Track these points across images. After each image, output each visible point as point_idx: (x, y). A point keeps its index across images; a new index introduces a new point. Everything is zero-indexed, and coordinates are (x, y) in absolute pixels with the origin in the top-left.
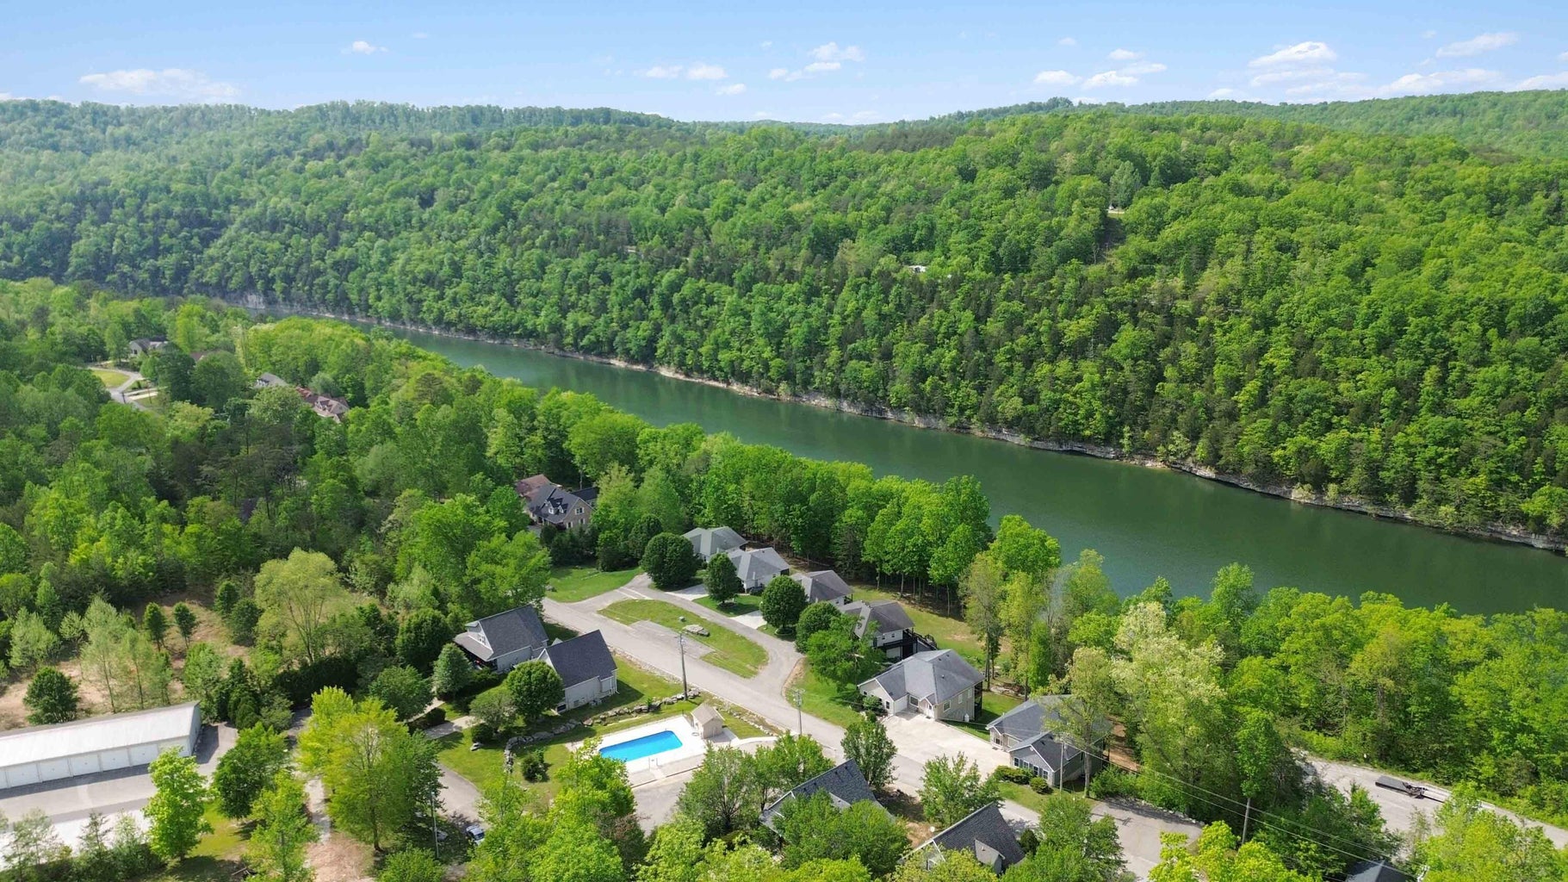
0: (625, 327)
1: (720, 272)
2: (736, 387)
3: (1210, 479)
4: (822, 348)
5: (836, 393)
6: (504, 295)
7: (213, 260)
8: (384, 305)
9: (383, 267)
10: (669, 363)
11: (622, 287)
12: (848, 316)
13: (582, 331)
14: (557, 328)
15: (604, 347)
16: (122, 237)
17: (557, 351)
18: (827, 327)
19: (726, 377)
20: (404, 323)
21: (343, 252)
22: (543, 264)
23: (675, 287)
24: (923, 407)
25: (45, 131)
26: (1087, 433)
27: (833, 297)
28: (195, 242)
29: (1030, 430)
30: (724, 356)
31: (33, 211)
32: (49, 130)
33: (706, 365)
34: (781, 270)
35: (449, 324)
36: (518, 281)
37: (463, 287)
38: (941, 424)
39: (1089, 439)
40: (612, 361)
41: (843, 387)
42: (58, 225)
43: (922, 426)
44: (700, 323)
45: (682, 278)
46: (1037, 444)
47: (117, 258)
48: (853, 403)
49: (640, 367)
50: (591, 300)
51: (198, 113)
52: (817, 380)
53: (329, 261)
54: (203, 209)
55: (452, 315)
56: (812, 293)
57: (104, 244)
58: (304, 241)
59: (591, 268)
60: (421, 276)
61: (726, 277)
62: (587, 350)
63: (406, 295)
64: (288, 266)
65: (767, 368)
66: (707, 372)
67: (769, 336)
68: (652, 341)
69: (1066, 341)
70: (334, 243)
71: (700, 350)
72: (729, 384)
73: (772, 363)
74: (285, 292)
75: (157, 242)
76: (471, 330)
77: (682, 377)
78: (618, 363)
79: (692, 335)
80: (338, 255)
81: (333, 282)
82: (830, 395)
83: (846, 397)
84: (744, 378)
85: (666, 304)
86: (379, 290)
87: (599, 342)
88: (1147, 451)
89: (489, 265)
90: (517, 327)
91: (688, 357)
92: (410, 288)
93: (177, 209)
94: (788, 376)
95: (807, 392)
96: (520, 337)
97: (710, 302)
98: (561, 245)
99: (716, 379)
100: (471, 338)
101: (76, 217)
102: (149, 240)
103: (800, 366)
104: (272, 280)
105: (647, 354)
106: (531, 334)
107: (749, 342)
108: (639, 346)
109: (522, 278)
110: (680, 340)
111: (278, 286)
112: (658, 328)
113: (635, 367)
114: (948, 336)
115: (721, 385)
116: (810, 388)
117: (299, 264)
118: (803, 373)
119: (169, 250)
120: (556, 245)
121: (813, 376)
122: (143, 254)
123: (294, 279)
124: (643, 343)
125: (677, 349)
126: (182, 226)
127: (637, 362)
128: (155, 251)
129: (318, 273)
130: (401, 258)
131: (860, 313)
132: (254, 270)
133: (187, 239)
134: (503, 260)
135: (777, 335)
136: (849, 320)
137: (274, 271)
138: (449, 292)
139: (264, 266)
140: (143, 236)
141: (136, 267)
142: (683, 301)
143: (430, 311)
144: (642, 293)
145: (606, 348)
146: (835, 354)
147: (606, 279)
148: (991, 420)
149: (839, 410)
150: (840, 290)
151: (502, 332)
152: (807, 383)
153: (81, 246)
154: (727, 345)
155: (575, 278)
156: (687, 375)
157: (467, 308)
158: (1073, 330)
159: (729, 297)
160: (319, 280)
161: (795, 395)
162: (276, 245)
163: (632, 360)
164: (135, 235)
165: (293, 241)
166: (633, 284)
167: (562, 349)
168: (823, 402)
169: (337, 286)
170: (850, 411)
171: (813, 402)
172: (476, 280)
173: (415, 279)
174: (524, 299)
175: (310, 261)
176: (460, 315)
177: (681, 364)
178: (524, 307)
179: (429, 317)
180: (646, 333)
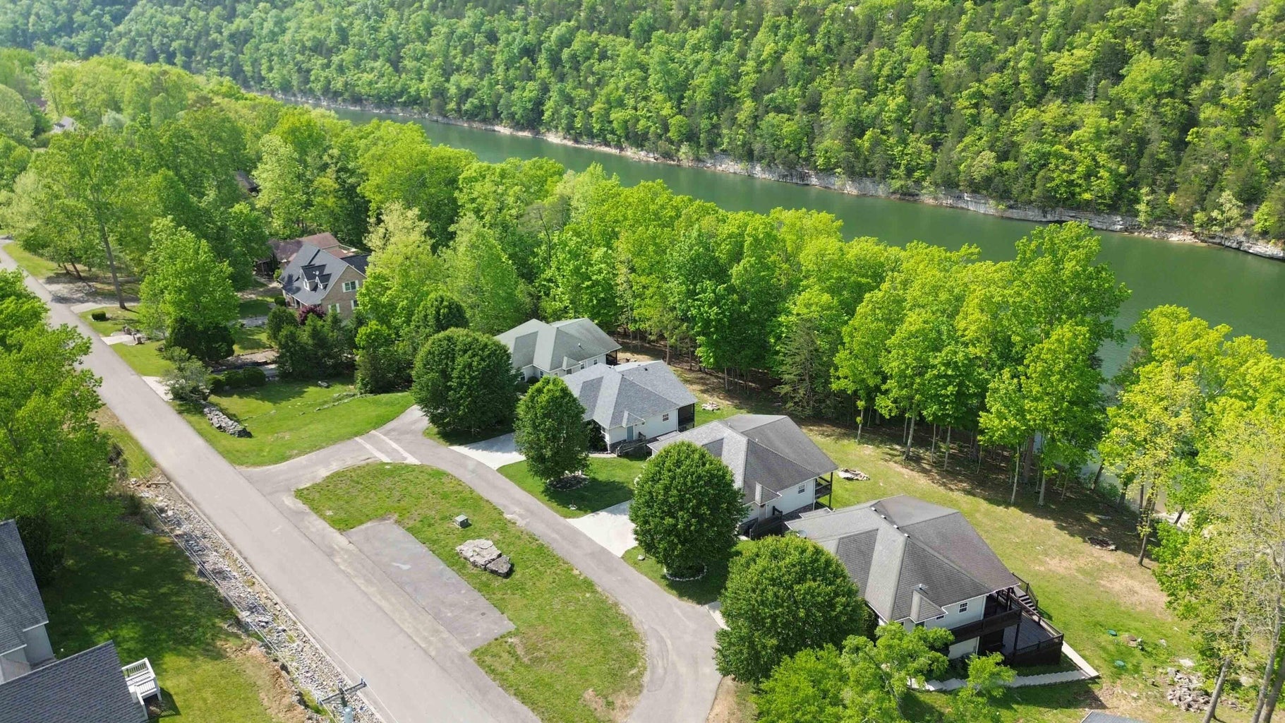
0: (511, 88)
1: (615, 24)
2: (631, 153)
3: (1272, 258)
4: (732, 101)
5: (749, 155)
6: (388, 60)
7: (120, 35)
8: (274, 77)
9: (273, 37)
10: (556, 127)
11: (508, 45)
12: (764, 62)
13: (468, 93)
14: (440, 93)
15: (488, 113)
16: (37, 15)
17: (440, 119)
18: (737, 76)
19: (619, 141)
20: (294, 95)
21: (239, 23)
22: (429, 26)
23: (565, 42)
24: (859, 170)
26: (1087, 196)
27: (746, 42)
28: (107, 19)
29: (1004, 195)
30: (617, 115)
33: (597, 127)
34: (684, 17)
35: (337, 94)
36: (403, 46)
37: (348, 55)
38: (881, 190)
40: (497, 128)
41: (757, 147)
43: (855, 192)
44: (591, 80)
45: (573, 32)
46: (1015, 214)
48: (769, 167)
49: (526, 134)
50: (474, 61)
52: (726, 140)
53: (226, 33)
55: (338, 84)
56: (721, 38)
57: (20, 21)
58: (202, 13)
59: (477, 27)
60: (309, 44)
61: (621, 28)
62: (471, 116)
63: (296, 64)
64: (188, 40)
65: (666, 127)
66: (597, 136)
67: (669, 90)
68: (539, 103)
69: (1054, 79)
70: (231, 17)
71: (590, 110)
72: (622, 149)
73: (672, 121)
75: (71, 20)
76: (357, 100)
77: (570, 143)
78: (503, 130)
79: (583, 93)
80: (233, 27)
81: (228, 54)
82: (740, 159)
83: (760, 159)
84: (639, 140)
85: (555, 61)
86: (270, 61)
87: (482, 107)
88: (1169, 219)
89: (376, 30)
90: (401, 94)
91: (577, 120)
92: (299, 57)
94: (691, 137)
95: (713, 156)
96: (405, 105)
97: (603, 57)
99: (607, 144)
100: (358, 108)
102: (63, 18)
103: (704, 124)
105: (533, 119)
106: (415, 101)
107: (646, 99)
108: (525, 109)
109: (408, 42)
110: (569, 100)
112: (545, 89)
113: (520, 134)
114: (891, 79)
115: (613, 151)
116: (716, 150)
117: (198, 38)
118: (708, 132)
119: (82, 27)
121: (719, 135)
123: (194, 53)
124: (529, 106)
125: (565, 111)
127: (523, 129)
129: (216, 45)
130: (292, 25)
131: (778, 58)
132: (156, 44)
133: (99, 17)
134: (389, 23)
135: (678, 90)
136: (765, 67)
137: (175, 45)
138: (336, 59)
139: (165, 40)
140: (57, 13)
142: (573, 57)
143: (317, 80)
144: (529, 52)
145: (490, 114)
146: (748, 105)
147: (492, 38)
148: (950, 184)
149: (751, 176)
150: (755, 33)
151: (386, 101)
152: (712, 145)
154: (621, 104)
155: (460, 38)
156: (576, 141)
157: (351, 76)
158: (1065, 64)
159: (623, 47)
160: (215, 53)
161: (698, 159)
162: (177, 19)
163: (518, 126)
164: (50, 12)
165: (191, 15)
166: (519, 40)
167: (445, 116)
168: (730, 167)
169: (232, 58)
170: (764, 176)
171: (719, 168)
172: (362, 45)
173: (304, 47)
174: (408, 63)
175: (208, 34)
176: (346, 84)
177: (570, 128)
178: (408, 72)
179: (317, 87)
180: (532, 95)
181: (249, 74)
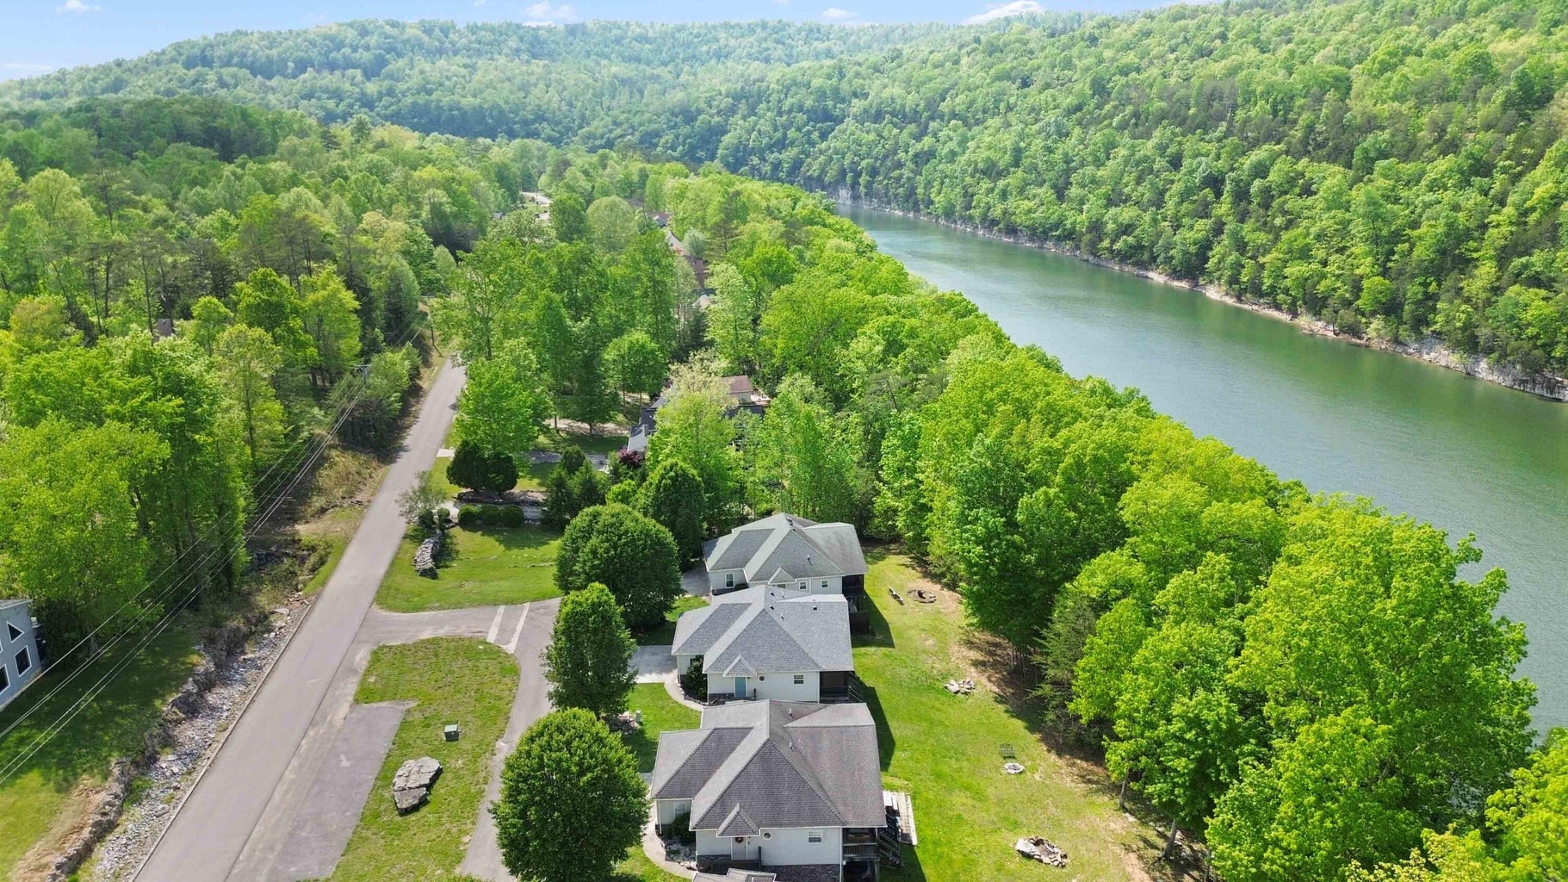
0: (1177, 227)
1: (1336, 148)
2: (1305, 321)
4: (1465, 264)
5: (1470, 344)
6: (1054, 187)
7: (821, 152)
8: (939, 200)
9: (952, 156)
10: (1219, 279)
11: (1191, 172)
12: (1533, 209)
13: (1127, 229)
14: (1096, 227)
15: (1140, 256)
16: (759, 131)
17: (1091, 258)
18: (1484, 227)
19: (1294, 303)
20: (955, 222)
21: (927, 142)
22: (1110, 146)
23: (1261, 171)
25: (764, 45)
27: (1516, 179)
28: (815, 136)
30: (1295, 270)
31: (702, 105)
32: (770, 44)
33: (1267, 282)
34: (1436, 141)
35: (994, 223)
36: (1075, 170)
37: (1013, 180)
40: (1151, 274)
41: (1483, 332)
42: (717, 119)
44: (1278, 221)
45: (1274, 158)
47: (753, 151)
48: (1500, 365)
49: (1184, 285)
50: (1145, 191)
51: (900, 31)
52: (1440, 318)
53: (911, 152)
54: (830, 103)
55: (997, 212)
56: (1481, 168)
57: (745, 136)
58: (895, 131)
59: (1162, 149)
60: (981, 166)
61: (1339, 154)
62: (1123, 257)
63: (964, 188)
64: (876, 159)
65: (1357, 289)
66: (1268, 295)
67: (1375, 240)
68: (1205, 247)
70: (918, 138)
71: (1261, 260)
72: (1295, 315)
73: (1365, 284)
74: (869, 185)
75: (785, 136)
76: (1012, 230)
77: (1230, 301)
78: (1157, 277)
79: (1262, 238)
80: (919, 146)
82: (1456, 346)
83: (1488, 351)
84: (1317, 305)
85: (1241, 195)
86: (942, 183)
87: (1139, 247)
89: (1050, 150)
90: (1056, 226)
91: (1244, 271)
92: (968, 180)
93: (809, 103)
94: (1390, 308)
95: (1420, 337)
96: (1059, 239)
97: (1307, 191)
98: (1140, 124)
99: (1278, 307)
100: (1012, 240)
101: (732, 110)
102: (779, 135)
103: (1413, 290)
104: (859, 175)
105: (1194, 267)
106: (1070, 235)
107: (1341, 250)
108: (1185, 253)
109: (1082, 165)
110: (1241, 246)
111: (863, 179)
112: (1218, 229)
113: (1176, 284)
115: (1285, 317)
116: (1426, 331)
117: (886, 157)
118: (1418, 303)
119: (792, 143)
120: (1136, 125)
121: (1434, 310)
122: (770, 147)
123: (878, 173)
124: (1193, 249)
125: (1231, 259)
126: (809, 119)
127: (1179, 278)
128: (781, 145)
129: (900, 165)
130: (971, 144)
131: (1557, 205)
132: (847, 162)
133: (809, 133)
134: (1070, 145)
135: (1386, 243)
136: (1533, 218)
137: (864, 163)
138: (1001, 183)
139: (856, 159)
140: (776, 130)
141: (763, 160)
142: (1266, 190)
143: (978, 206)
144: (1215, 183)
145: (1146, 256)
146: (1486, 271)
147: (1176, 163)
149: (1470, 375)
150: (1536, 164)
151: (1040, 233)
152: (1420, 322)
153: (727, 139)
154: (1305, 254)
155: (1138, 164)
156: (1239, 300)
157: (1011, 203)
159: (1331, 177)
160: (896, 173)
161: (1396, 341)
162: (872, 136)
163: (1176, 274)
164: (770, 129)
165: (885, 134)
166: (1204, 166)
167: (1095, 255)
168: (1443, 358)
169: (909, 179)
170: (1490, 377)
171: (1426, 357)
172: (1034, 168)
173: (976, 170)
174: (1074, 191)
175: (895, 153)
176: (1005, 212)
177: (1234, 280)
178: (1071, 200)
179: (976, 213)
180: (1199, 236)
181: (920, 197)
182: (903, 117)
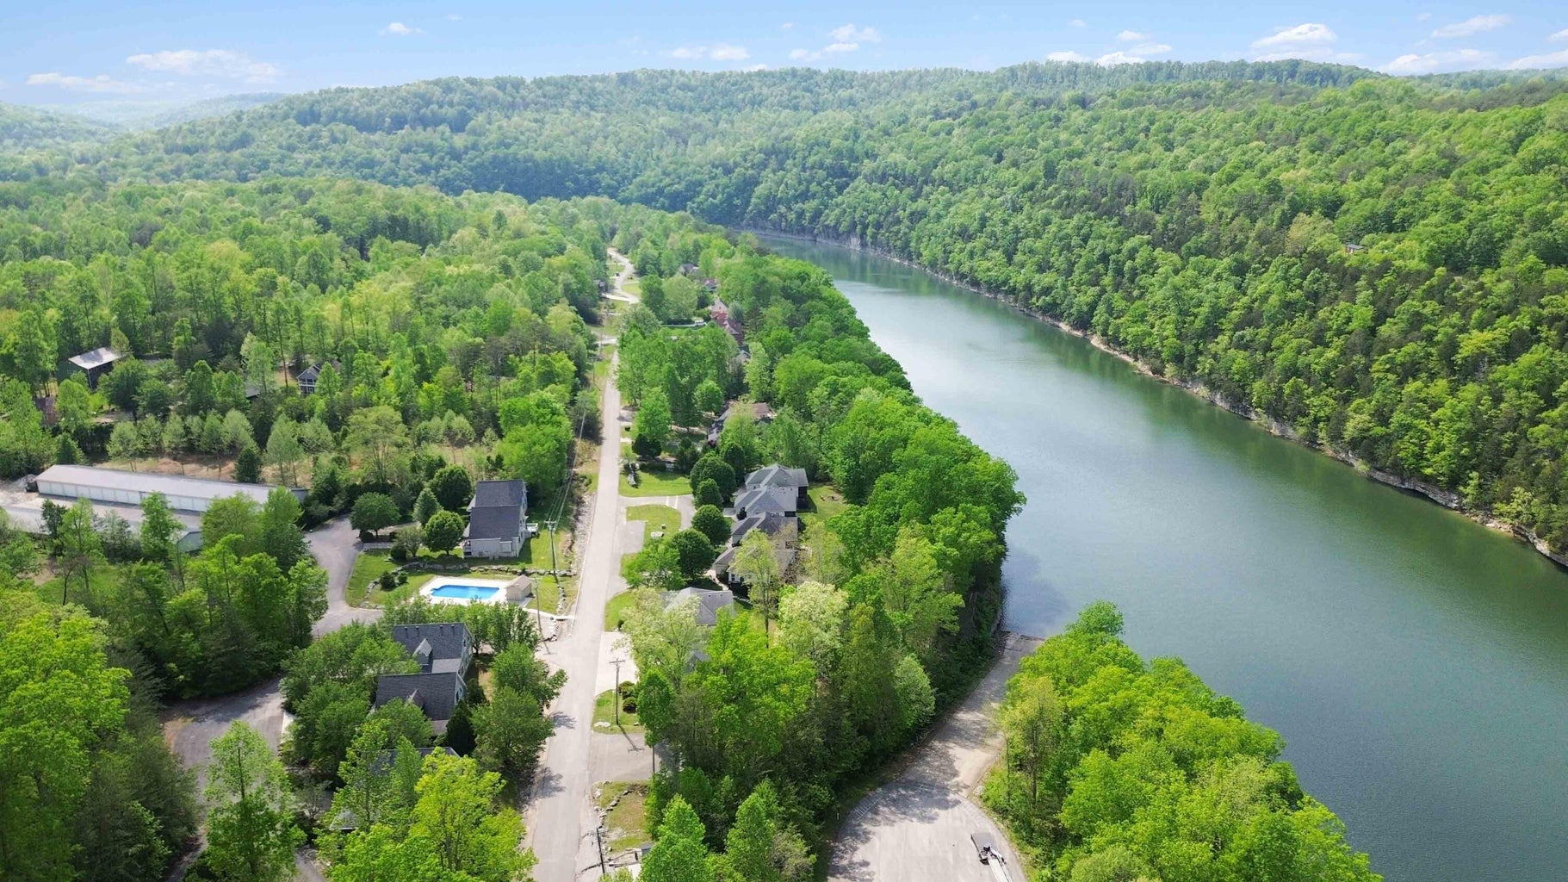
1: (1178, 242)
2: (1140, 365)
4: (1217, 333)
5: (1212, 386)
6: (1006, 252)
7: (837, 205)
8: (927, 255)
9: (939, 217)
10: (1098, 331)
11: (1093, 250)
12: (1255, 300)
13: (1047, 291)
14: (1029, 288)
16: (786, 184)
17: (1025, 309)
18: (1231, 309)
19: (1134, 352)
20: (936, 272)
21: (920, 204)
22: (1047, 222)
23: (1132, 255)
24: (1276, 410)
25: (794, 93)
26: (1428, 471)
27: (1256, 277)
28: (833, 189)
29: (1371, 457)
30: (1136, 329)
31: (739, 159)
32: (798, 92)
33: (1122, 337)
34: (1229, 245)
35: (964, 276)
36: (1021, 239)
37: (978, 244)
38: (1291, 434)
39: (1427, 479)
40: (1061, 325)
41: (1217, 377)
42: (750, 172)
43: (1277, 433)
44: (1135, 293)
45: (1141, 246)
46: (1378, 475)
47: (780, 201)
48: (1223, 397)
49: (1079, 334)
50: (1064, 261)
51: (916, 77)
52: (1200, 367)
53: (908, 211)
54: (846, 162)
55: (965, 269)
57: (774, 188)
58: (897, 192)
59: (1078, 229)
60: (957, 229)
61: (1180, 247)
62: (1044, 311)
63: (944, 245)
64: (881, 214)
65: (1164, 345)
66: (1122, 345)
67: (1178, 313)
68: (1093, 307)
70: (914, 199)
71: (1122, 320)
72: (1136, 359)
73: (1169, 343)
74: (874, 236)
75: (807, 189)
76: (975, 283)
77: (1103, 347)
78: (1064, 327)
79: (1124, 304)
80: (914, 206)
81: (903, 229)
82: (1207, 384)
83: (1219, 388)
84: (1140, 352)
85: (1119, 272)
86: (929, 240)
87: (1054, 305)
89: (1006, 222)
90: (1005, 283)
91: (1111, 328)
92: (948, 240)
93: (828, 161)
94: (1178, 358)
95: (1192, 378)
96: (1006, 293)
97: (1155, 273)
98: (1068, 206)
99: (1128, 354)
100: (975, 291)
101: (764, 165)
102: (802, 188)
103: (1191, 349)
104: (865, 227)
105: (1085, 322)
106: (1013, 291)
107: (1162, 318)
108: (1079, 311)
109: (1025, 237)
110: (1111, 309)
111: (870, 231)
112: (1102, 295)
113: (1075, 332)
115: (1130, 360)
116: (1194, 374)
117: (888, 213)
118: (1191, 357)
119: (814, 196)
120: (1068, 205)
121: (1197, 361)
122: (796, 198)
123: (881, 227)
124: (1085, 308)
125: (1105, 318)
126: (829, 175)
127: (1077, 329)
128: (805, 196)
129: (898, 221)
130: (953, 209)
131: (1267, 298)
132: (857, 216)
133: (828, 187)
134: (1019, 220)
135: (1184, 315)
136: (1256, 305)
137: (871, 218)
138: (969, 246)
139: (865, 213)
140: (800, 183)
141: (790, 209)
142: (1134, 269)
143: (953, 261)
144: (1105, 260)
145: (1058, 311)
146: (1226, 340)
147: (1085, 241)
149: (1213, 403)
150: (1265, 271)
151: (995, 287)
152: (1192, 369)
153: (760, 190)
154: (1143, 319)
155: (1062, 239)
156: (1108, 347)
157: (976, 262)
159: (1165, 267)
160: (895, 229)
161: (1182, 379)
162: (878, 195)
163: (1076, 326)
164: (795, 182)
165: (888, 193)
166: (1101, 246)
167: (1028, 308)
168: (1202, 391)
169: (905, 234)
170: (1220, 404)
171: (1194, 390)
172: (993, 235)
173: (953, 233)
174: (1018, 258)
175: (896, 211)
176: (971, 269)
177: (1104, 334)
178: (1015, 264)
179: (952, 267)
180: (1089, 300)
181: (912, 249)
182: (903, 179)
